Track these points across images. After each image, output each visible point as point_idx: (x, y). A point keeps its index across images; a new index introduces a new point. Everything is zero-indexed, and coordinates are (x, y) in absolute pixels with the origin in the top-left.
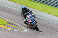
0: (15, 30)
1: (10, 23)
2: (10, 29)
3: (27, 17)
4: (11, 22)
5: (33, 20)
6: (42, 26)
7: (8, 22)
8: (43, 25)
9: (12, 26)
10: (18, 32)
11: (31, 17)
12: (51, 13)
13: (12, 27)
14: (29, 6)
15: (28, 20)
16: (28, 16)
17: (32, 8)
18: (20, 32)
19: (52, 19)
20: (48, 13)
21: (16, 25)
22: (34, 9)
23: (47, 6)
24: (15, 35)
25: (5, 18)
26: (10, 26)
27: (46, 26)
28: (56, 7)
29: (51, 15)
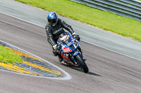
2: (29, 73)
3: (61, 39)
4: (32, 56)
6: (107, 66)
7: (24, 57)
8: (109, 65)
9: (35, 66)
11: (70, 40)
12: (129, 34)
13: (34, 69)
15: (63, 47)
16: (64, 38)
17: (83, 22)
20: (122, 34)
24: (42, 88)
26: (29, 67)
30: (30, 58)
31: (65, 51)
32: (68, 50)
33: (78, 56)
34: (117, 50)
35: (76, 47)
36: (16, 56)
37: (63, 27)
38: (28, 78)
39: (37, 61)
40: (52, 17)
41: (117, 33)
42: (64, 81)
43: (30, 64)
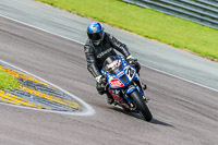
0: (49, 110)
1: (29, 84)
2: (30, 104)
5: (130, 79)
7: (22, 80)
9: (39, 93)
12: (184, 44)
13: (37, 99)
14: (100, 17)
16: (112, 65)
18: (69, 118)
19: (188, 68)
20: (173, 45)
23: (169, 18)
25: (12, 62)
26: (29, 95)
27: (166, 93)
28: (202, 20)
30: (31, 82)
34: (165, 70)
36: (9, 79)
37: (112, 46)
38: (28, 113)
39: (42, 86)
41: (166, 42)
42: (84, 117)
43: (31, 91)
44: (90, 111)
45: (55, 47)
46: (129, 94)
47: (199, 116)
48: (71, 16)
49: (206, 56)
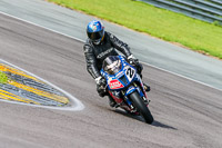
0: (37, 105)
1: (17, 78)
2: (18, 99)
4: (23, 72)
7: (10, 74)
9: (27, 88)
10: (49, 110)
12: (175, 38)
13: (26, 93)
20: (164, 38)
21: (40, 86)
22: (111, 21)
23: (159, 11)
24: (38, 123)
26: (17, 89)
28: (193, 13)
29: (177, 46)
31: (112, 87)
32: (118, 85)
33: (134, 96)
35: (130, 80)
37: (113, 46)
38: (17, 108)
39: (30, 80)
40: (94, 28)
43: (19, 85)
44: (79, 106)
45: (44, 40)
46: (129, 96)
47: (190, 112)
48: (60, 9)
49: (197, 50)
